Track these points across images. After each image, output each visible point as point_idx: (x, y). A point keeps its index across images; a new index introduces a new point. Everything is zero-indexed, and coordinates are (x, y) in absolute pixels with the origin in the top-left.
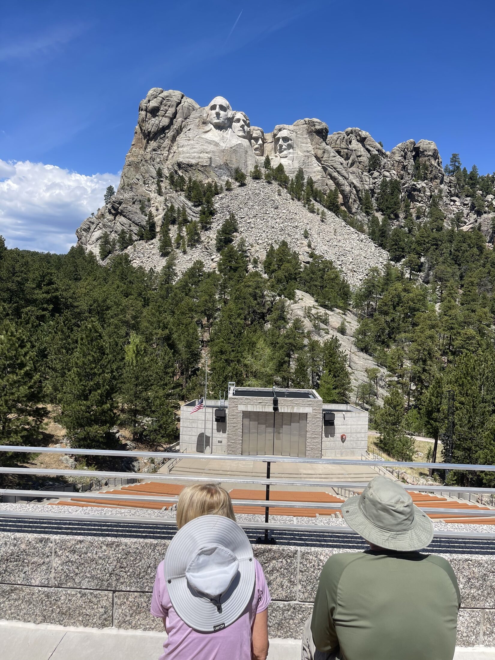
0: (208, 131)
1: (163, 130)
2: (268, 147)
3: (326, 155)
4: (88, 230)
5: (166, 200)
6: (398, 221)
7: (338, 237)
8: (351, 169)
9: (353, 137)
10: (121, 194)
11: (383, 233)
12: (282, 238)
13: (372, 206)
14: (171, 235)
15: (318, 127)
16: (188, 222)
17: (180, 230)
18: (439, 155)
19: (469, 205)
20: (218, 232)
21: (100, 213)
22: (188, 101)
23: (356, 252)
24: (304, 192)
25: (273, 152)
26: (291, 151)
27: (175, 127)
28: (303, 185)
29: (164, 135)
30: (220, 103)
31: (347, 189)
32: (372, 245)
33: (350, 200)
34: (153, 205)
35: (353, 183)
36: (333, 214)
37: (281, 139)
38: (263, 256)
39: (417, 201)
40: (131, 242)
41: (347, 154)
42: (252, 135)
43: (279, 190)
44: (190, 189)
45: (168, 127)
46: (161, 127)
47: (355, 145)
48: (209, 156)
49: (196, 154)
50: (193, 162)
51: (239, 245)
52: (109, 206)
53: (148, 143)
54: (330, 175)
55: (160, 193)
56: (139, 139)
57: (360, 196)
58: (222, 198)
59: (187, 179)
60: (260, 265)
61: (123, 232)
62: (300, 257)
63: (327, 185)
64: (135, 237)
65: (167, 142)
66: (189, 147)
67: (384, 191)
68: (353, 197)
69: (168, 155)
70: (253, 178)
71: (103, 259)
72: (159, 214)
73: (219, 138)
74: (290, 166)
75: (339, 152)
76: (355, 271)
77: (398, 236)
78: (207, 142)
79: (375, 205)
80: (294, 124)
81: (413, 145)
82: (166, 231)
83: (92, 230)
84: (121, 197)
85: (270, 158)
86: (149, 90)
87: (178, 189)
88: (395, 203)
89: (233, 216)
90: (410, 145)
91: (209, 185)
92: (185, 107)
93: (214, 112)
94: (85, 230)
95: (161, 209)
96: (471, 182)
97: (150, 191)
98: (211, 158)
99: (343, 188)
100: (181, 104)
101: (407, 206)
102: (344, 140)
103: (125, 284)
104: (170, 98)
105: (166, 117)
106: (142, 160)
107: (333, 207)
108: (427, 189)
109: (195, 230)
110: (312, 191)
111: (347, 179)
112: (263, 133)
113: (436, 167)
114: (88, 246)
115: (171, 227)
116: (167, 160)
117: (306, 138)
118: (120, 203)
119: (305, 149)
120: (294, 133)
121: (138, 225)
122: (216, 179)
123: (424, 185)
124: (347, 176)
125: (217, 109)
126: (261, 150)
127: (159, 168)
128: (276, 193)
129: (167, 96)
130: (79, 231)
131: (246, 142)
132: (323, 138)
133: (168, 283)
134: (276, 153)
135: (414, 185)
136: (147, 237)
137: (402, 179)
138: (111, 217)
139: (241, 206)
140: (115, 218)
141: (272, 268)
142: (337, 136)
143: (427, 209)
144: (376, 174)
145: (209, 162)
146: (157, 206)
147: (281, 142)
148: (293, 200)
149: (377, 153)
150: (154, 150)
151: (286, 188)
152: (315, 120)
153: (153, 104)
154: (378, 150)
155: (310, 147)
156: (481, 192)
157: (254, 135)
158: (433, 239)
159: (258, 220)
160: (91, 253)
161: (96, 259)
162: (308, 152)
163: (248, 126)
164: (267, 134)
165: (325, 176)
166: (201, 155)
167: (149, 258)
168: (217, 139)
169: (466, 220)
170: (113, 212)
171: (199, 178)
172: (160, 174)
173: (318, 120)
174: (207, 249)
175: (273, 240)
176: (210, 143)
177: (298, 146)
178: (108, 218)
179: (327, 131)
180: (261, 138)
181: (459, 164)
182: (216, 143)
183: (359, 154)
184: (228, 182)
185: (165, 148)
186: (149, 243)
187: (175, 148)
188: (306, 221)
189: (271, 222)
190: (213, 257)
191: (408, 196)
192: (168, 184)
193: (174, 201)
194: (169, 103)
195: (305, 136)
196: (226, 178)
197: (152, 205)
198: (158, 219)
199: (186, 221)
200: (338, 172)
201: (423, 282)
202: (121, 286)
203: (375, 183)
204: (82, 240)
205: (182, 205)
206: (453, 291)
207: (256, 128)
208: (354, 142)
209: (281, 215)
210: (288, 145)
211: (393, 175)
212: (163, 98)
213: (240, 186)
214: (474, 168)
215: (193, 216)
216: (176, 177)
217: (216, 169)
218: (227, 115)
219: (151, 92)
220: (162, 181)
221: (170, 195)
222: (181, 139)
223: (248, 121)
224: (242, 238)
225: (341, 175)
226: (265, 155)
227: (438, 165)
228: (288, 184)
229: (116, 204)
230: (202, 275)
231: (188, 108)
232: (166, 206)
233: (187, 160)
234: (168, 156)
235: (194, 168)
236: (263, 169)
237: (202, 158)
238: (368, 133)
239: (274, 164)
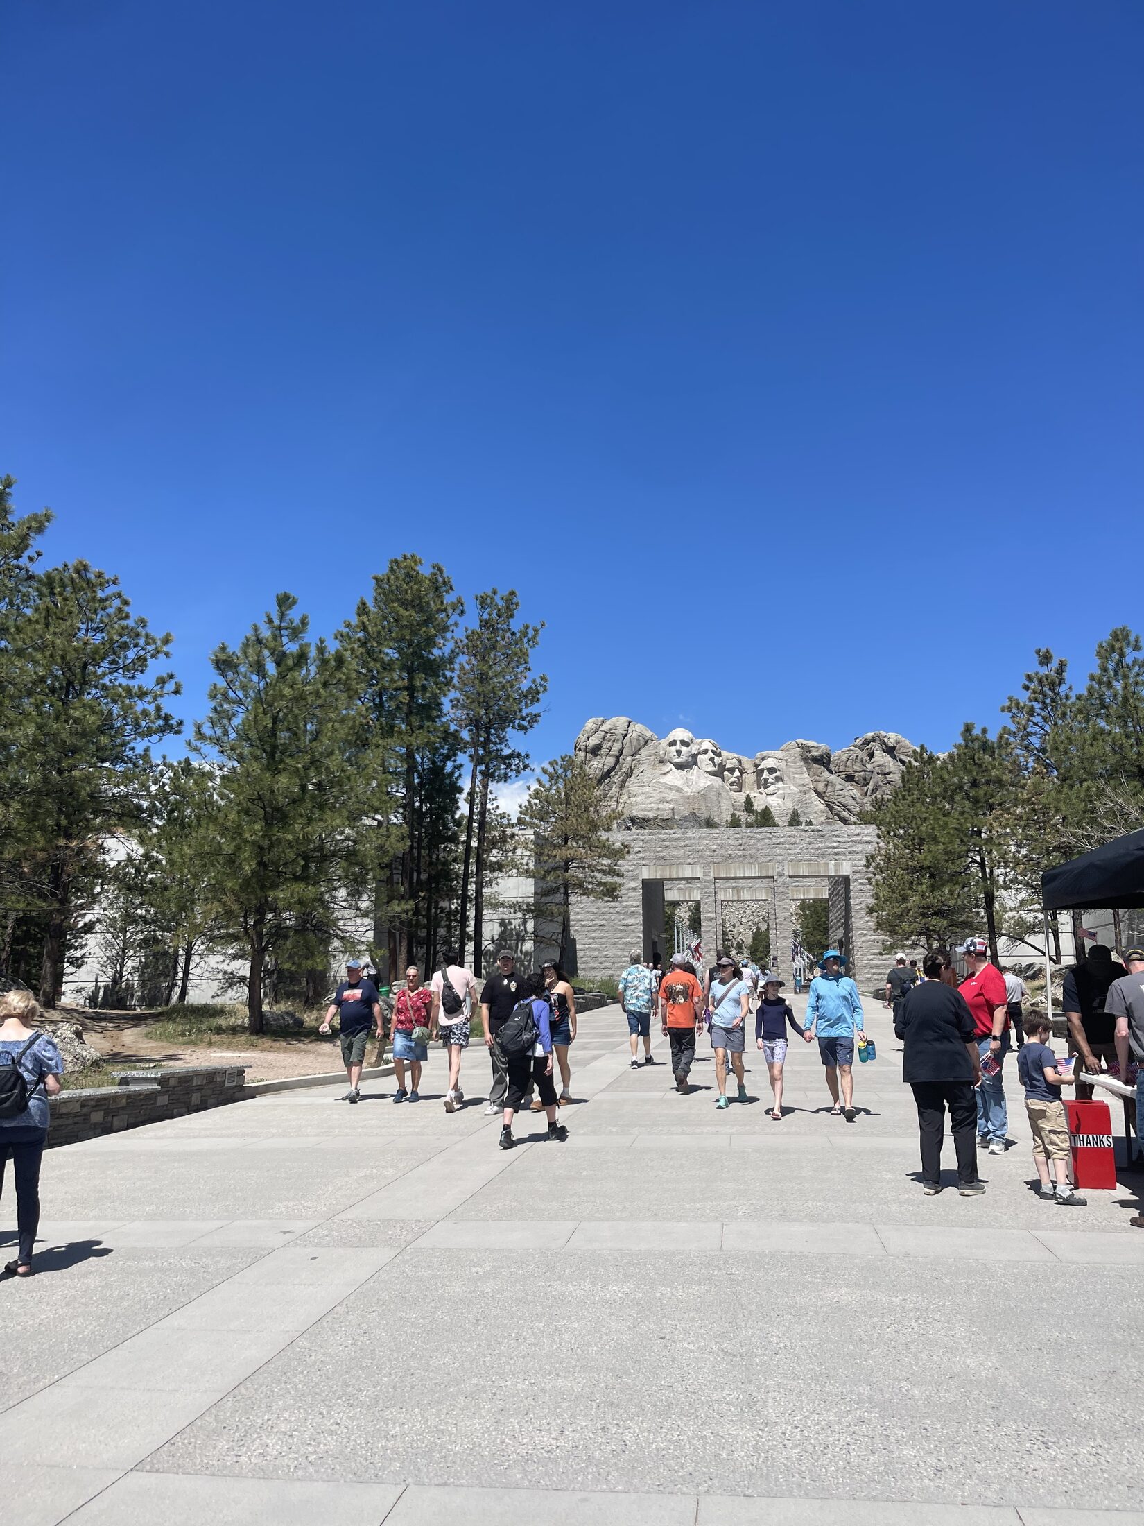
0: (668, 773)
1: (608, 774)
2: (749, 778)
3: (830, 789)
8: (873, 797)
9: (875, 747)
15: (815, 754)
22: (638, 729)
25: (755, 786)
26: (780, 784)
27: (623, 768)
29: (609, 779)
30: (680, 737)
37: (765, 771)
41: (864, 779)
42: (725, 766)
45: (614, 769)
46: (604, 770)
47: (880, 758)
48: (671, 806)
49: (653, 805)
50: (651, 815)
54: (838, 815)
65: (615, 790)
66: (643, 797)
69: (617, 806)
73: (682, 781)
74: (780, 807)
75: (850, 779)
78: (666, 788)
80: (782, 748)
85: (752, 796)
86: (587, 722)
92: (634, 738)
93: (673, 748)
98: (673, 809)
100: (629, 735)
102: (858, 760)
104: (613, 730)
105: (611, 756)
112: (739, 761)
117: (800, 767)
119: (800, 782)
120: (784, 762)
125: (678, 745)
126: (739, 784)
129: (611, 729)
131: (717, 780)
132: (824, 767)
134: (759, 788)
141: (759, 955)
145: (671, 815)
147: (766, 774)
152: (809, 743)
153: (594, 741)
155: (806, 778)
157: (728, 766)
162: (804, 785)
163: (719, 755)
164: (746, 764)
165: (831, 817)
166: (660, 806)
168: (679, 783)
173: (815, 743)
175: (761, 918)
176: (671, 789)
177: (789, 778)
179: (829, 754)
180: (738, 768)
182: (679, 787)
183: (887, 770)
185: (612, 797)
187: (625, 797)
194: (612, 737)
195: (798, 764)
200: (848, 810)
207: (731, 756)
208: (878, 755)
210: (776, 777)
212: (605, 732)
217: (681, 822)
218: (690, 751)
219: (589, 725)
222: (632, 784)
223: (718, 750)
225: (853, 814)
226: (745, 792)
231: (638, 740)
233: (643, 813)
234: (616, 808)
235: (652, 823)
236: (742, 813)
237: (662, 810)
238: (900, 737)
239: (758, 806)
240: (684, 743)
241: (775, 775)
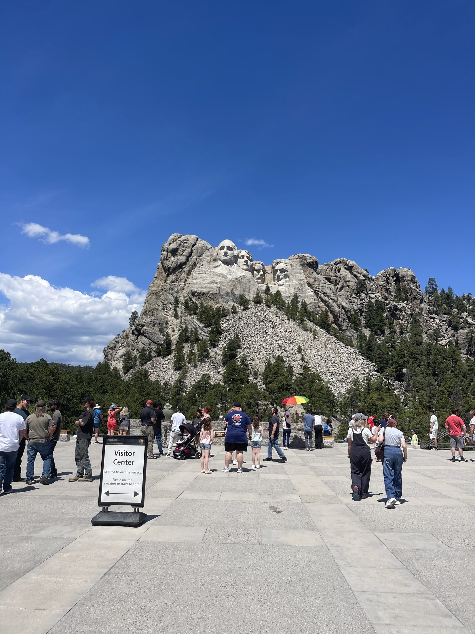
0: (218, 266)
1: (181, 266)
2: (269, 277)
3: (317, 283)
4: (113, 348)
5: (181, 322)
6: (384, 336)
7: (328, 352)
8: (340, 292)
9: (341, 266)
10: (144, 318)
11: (369, 347)
12: (279, 354)
13: (360, 323)
14: (184, 352)
15: (309, 261)
16: (200, 340)
17: (192, 347)
18: (416, 279)
19: (447, 322)
20: (224, 349)
21: (125, 334)
22: (202, 243)
23: (345, 365)
24: (299, 313)
25: (272, 281)
26: (287, 279)
27: (191, 263)
28: (298, 307)
29: (181, 269)
30: (227, 245)
31: (337, 310)
32: (361, 358)
33: (340, 319)
34: (171, 327)
35: (342, 305)
36: (325, 331)
37: (278, 271)
38: (262, 369)
39: (400, 319)
40: (150, 358)
41: (336, 281)
42: (254, 267)
43: (277, 313)
44: (202, 313)
45: (185, 263)
46: (179, 263)
47: (344, 272)
48: (218, 286)
49: (207, 285)
50: (205, 291)
51: (241, 360)
52: (133, 328)
53: (168, 276)
54: (321, 298)
55: (176, 317)
56: (161, 273)
57: (349, 315)
58: (228, 320)
59: (199, 304)
60: (260, 376)
61: (144, 350)
62: (294, 369)
63: (319, 307)
64: (153, 354)
65: (184, 275)
66: (201, 279)
67: (370, 311)
68: (343, 316)
69: (185, 285)
70: (255, 303)
71: (125, 374)
72: (175, 334)
73: (226, 271)
74: (286, 292)
75: (328, 280)
76: (343, 382)
77: (381, 350)
78: (216, 275)
79: (363, 322)
80: (290, 258)
81: (393, 272)
82: (181, 349)
83: (117, 348)
84: (144, 321)
85: (270, 285)
86: (170, 235)
87: (192, 312)
88: (380, 321)
89: (237, 336)
90: (391, 272)
91: (218, 309)
92: (199, 247)
93: (222, 251)
94: (111, 348)
95: (176, 330)
96: (447, 301)
97: (168, 315)
98: (219, 288)
99: (333, 309)
100: (196, 245)
101: (391, 323)
102: (333, 270)
103: (143, 396)
104: (187, 241)
105: (184, 255)
106: (162, 290)
107: (325, 325)
108: (407, 308)
109: (205, 348)
110: (306, 312)
111: (336, 302)
112: (263, 266)
113: (414, 289)
114: (113, 362)
115: (184, 345)
116: (183, 290)
117: (299, 269)
118: (142, 326)
119: (299, 278)
120: (290, 266)
121: (156, 344)
122: (223, 304)
123: (405, 305)
124: (336, 299)
125: (225, 250)
126: (262, 279)
127: (177, 296)
128: (275, 315)
129: (185, 240)
130: (106, 350)
131: (249, 274)
132: (314, 269)
133: (179, 395)
134: (274, 281)
135: (395, 305)
136: (164, 354)
137: (386, 300)
138: (134, 337)
139: (244, 326)
140: (137, 338)
141: (269, 379)
142: (326, 266)
143: (409, 326)
144: (363, 296)
145: (218, 291)
146: (173, 328)
147: (279, 273)
148: (289, 320)
149: (363, 278)
150: (173, 282)
151: (283, 310)
152: (306, 255)
153: (173, 246)
154: (365, 276)
155: (303, 276)
156: (456, 310)
157: (256, 268)
158: (411, 353)
159: (259, 338)
160: (116, 368)
161: (119, 374)
162: (301, 280)
163: (251, 260)
164: (267, 267)
165: (317, 299)
166: (211, 285)
167: (164, 372)
168: (225, 273)
169: (444, 335)
170: (136, 333)
171: (210, 304)
172: (177, 300)
173: (309, 255)
174: (215, 364)
175: (271, 355)
176: (219, 276)
177: (293, 276)
178: (132, 338)
179: (317, 264)
180: (262, 270)
181: (436, 286)
182: (224, 275)
183: (348, 280)
184: (233, 306)
185: (182, 280)
186: (166, 359)
187: (190, 280)
188: (300, 338)
189: (270, 340)
190: (219, 370)
191: (391, 314)
192: (183, 309)
193: (188, 323)
194: (186, 245)
196: (232, 303)
197: (169, 327)
198: (174, 338)
199: (197, 340)
200: (328, 296)
201: (405, 391)
202: (140, 398)
203: (362, 304)
204: (108, 357)
205: (194, 326)
206: (423, 400)
207: (258, 262)
208: (343, 270)
209: (278, 333)
210: (285, 275)
211: (378, 297)
212: (181, 241)
213: (243, 310)
214: (450, 289)
215: (203, 335)
216: (190, 303)
217: (224, 296)
218: (233, 254)
219: (172, 237)
220: (178, 307)
221: (185, 318)
222: (195, 273)
223: (251, 257)
224: (244, 354)
225: (331, 299)
226: (266, 283)
227: (417, 287)
228: (285, 307)
229: (139, 327)
230: (208, 387)
231: (202, 249)
232: (181, 327)
233: (200, 289)
234: (184, 287)
235: (205, 296)
236: (263, 295)
237: (212, 288)
238: (354, 262)
239: (273, 291)
240: (229, 248)
241: (284, 273)
